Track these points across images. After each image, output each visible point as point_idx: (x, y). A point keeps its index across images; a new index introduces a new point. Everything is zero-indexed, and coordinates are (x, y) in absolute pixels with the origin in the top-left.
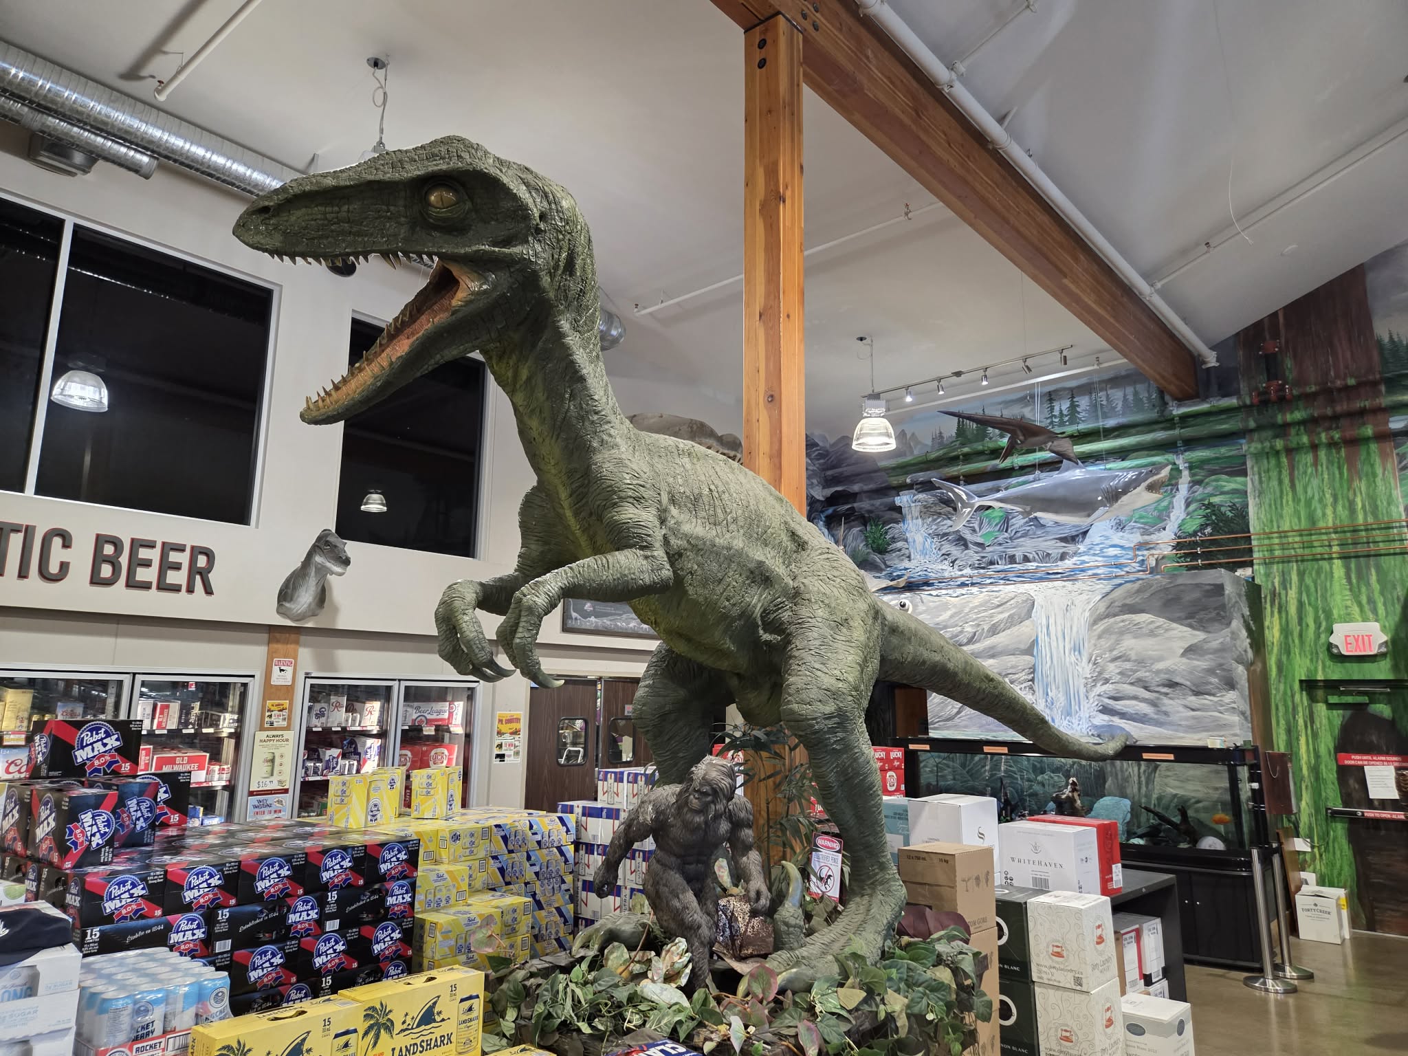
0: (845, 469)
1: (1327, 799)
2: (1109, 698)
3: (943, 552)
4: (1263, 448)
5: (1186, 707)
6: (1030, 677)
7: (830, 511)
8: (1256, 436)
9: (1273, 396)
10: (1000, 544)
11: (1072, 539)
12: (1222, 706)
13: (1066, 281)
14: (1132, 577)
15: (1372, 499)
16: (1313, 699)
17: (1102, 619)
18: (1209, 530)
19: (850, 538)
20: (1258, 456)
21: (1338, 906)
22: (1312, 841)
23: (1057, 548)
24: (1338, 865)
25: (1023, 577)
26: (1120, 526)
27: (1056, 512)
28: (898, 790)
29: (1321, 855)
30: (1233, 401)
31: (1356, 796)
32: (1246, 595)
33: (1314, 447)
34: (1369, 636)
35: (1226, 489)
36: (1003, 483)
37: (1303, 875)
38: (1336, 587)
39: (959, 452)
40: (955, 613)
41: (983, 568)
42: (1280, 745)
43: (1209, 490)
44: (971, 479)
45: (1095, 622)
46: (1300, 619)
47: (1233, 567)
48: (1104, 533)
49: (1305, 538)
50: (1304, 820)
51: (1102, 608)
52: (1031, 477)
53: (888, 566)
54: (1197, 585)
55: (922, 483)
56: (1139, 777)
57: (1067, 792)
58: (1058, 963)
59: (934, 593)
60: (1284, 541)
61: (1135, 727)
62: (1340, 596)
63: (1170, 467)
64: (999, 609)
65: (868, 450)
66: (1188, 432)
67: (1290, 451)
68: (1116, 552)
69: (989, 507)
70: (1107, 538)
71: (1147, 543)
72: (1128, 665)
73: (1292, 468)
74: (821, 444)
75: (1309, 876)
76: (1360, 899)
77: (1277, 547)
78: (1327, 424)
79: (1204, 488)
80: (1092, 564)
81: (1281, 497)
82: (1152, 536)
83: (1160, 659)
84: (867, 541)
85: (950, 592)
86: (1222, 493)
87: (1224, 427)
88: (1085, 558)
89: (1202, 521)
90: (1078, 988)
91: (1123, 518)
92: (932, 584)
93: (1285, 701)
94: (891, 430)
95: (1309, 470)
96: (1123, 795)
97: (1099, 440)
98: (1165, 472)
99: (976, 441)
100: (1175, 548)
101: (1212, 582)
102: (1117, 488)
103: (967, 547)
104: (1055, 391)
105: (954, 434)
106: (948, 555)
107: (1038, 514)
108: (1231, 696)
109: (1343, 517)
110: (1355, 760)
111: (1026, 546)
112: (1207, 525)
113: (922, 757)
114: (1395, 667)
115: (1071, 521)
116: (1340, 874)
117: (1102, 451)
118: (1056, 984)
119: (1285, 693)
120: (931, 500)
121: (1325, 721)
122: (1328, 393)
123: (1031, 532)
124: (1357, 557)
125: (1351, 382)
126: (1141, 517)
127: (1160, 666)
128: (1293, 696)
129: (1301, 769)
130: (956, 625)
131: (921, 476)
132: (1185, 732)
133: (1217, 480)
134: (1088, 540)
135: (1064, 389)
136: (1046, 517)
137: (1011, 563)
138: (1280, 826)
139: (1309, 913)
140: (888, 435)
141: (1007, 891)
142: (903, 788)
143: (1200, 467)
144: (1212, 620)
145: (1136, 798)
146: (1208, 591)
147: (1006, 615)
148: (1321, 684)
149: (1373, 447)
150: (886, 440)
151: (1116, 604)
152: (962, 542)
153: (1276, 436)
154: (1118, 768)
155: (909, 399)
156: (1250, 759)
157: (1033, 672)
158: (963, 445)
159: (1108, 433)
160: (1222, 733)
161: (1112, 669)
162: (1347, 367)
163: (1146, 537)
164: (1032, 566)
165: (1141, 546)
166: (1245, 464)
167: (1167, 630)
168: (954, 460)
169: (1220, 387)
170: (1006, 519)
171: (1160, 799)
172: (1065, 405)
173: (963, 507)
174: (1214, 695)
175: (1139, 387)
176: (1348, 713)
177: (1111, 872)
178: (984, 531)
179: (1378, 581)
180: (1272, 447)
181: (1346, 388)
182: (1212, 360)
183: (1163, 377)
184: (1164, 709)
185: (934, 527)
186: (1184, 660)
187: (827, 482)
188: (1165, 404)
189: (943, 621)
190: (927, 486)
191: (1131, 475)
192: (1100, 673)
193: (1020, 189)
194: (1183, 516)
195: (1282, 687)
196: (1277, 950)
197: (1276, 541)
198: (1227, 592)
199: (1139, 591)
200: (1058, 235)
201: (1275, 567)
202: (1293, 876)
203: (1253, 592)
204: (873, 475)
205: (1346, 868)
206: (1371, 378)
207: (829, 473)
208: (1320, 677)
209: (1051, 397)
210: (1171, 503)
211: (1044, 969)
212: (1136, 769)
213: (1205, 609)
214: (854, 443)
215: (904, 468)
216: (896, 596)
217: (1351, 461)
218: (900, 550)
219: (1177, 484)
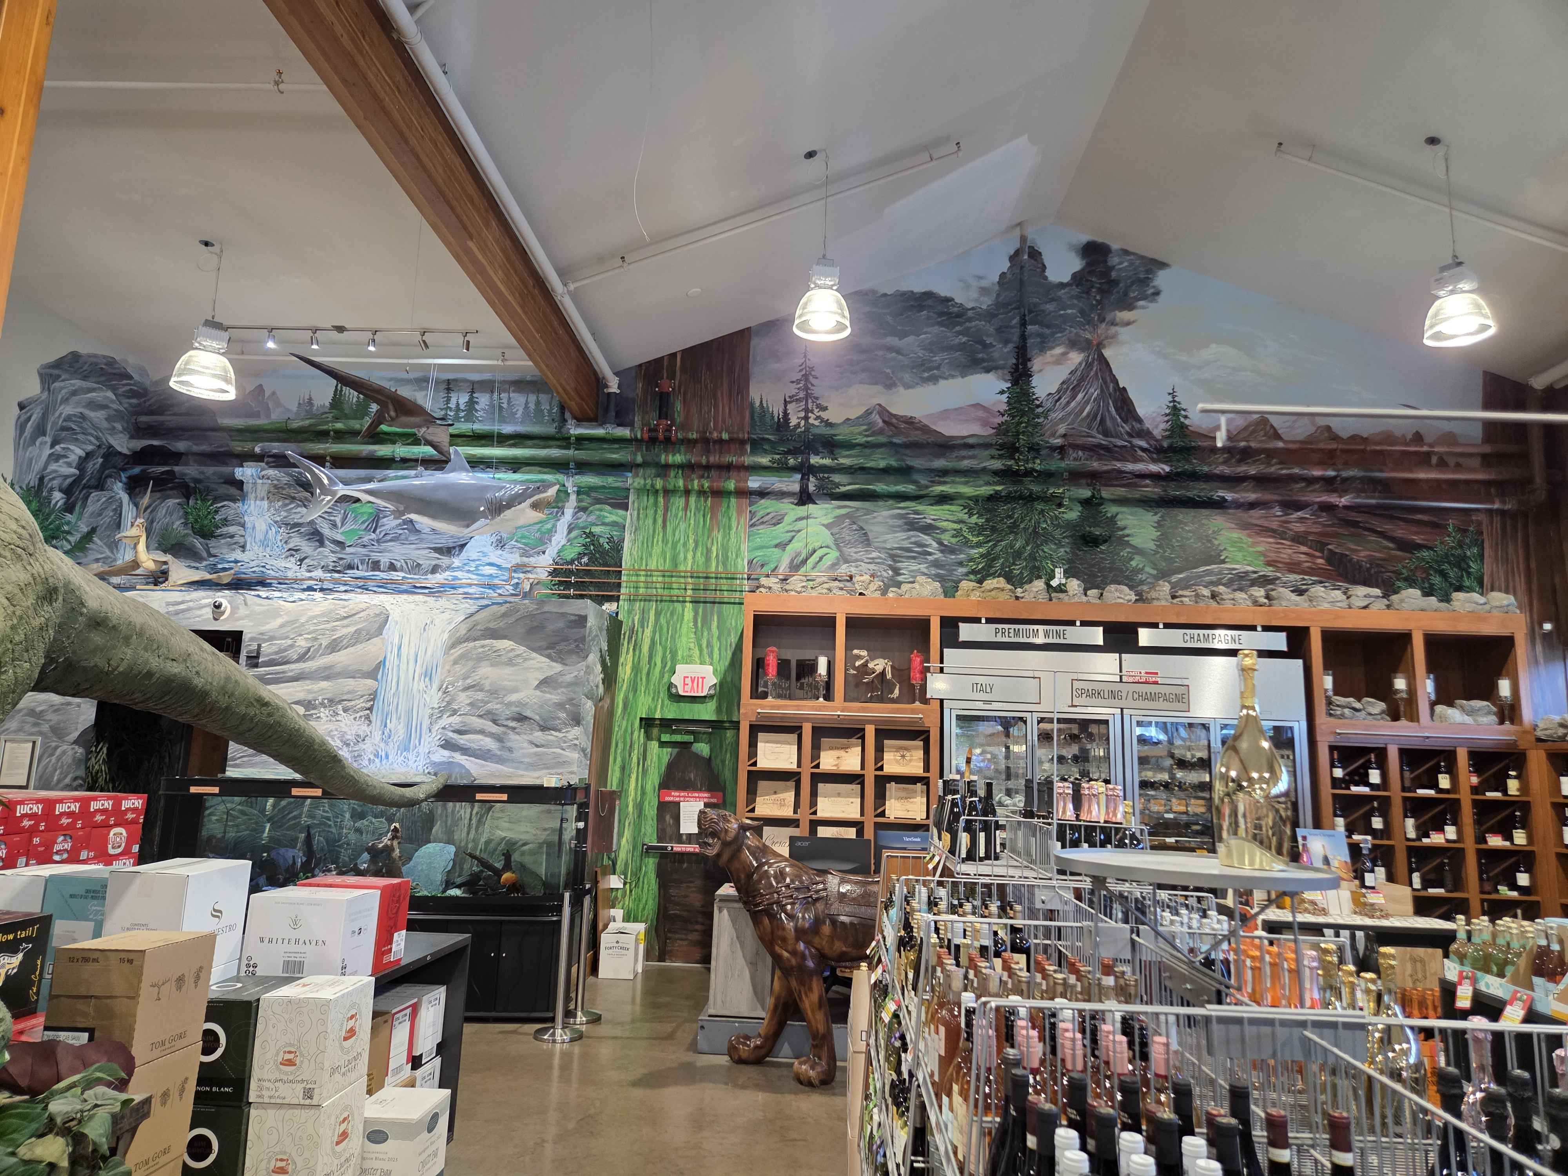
0: (168, 418)
1: (645, 834)
2: (454, 731)
3: (291, 546)
4: (645, 485)
5: (531, 743)
6: (369, 705)
7: (137, 470)
8: (641, 472)
9: (661, 435)
10: (364, 546)
11: (448, 551)
12: (565, 742)
13: (471, 244)
14: (500, 600)
15: (725, 549)
16: (648, 737)
17: (461, 643)
18: (585, 560)
19: (161, 512)
20: (639, 491)
21: (637, 940)
22: (626, 878)
23: (430, 559)
24: (644, 901)
25: (385, 586)
26: (501, 544)
27: (433, 517)
28: (126, 853)
29: (631, 891)
30: (624, 432)
31: (669, 831)
32: (608, 630)
33: (687, 492)
34: (703, 678)
35: (607, 520)
36: (379, 473)
37: (613, 912)
38: (684, 629)
39: (329, 426)
40: (288, 622)
41: (339, 572)
42: (613, 783)
43: (592, 518)
44: (340, 462)
45: (453, 646)
46: (651, 657)
47: (600, 600)
48: (482, 549)
49: (667, 579)
50: (622, 856)
51: (463, 630)
52: (412, 473)
53: (210, 555)
54: (563, 615)
55: (274, 456)
56: (470, 819)
57: (386, 841)
58: (286, 1074)
59: (263, 594)
60: (649, 579)
61: (476, 764)
62: (686, 640)
63: (557, 487)
64: (345, 622)
65: (195, 393)
66: (581, 455)
67: (667, 492)
68: (491, 572)
69: (358, 500)
70: (485, 555)
71: (525, 566)
72: (480, 696)
73: (666, 509)
74: (136, 377)
75: (618, 913)
76: (656, 931)
77: (642, 585)
78: (701, 473)
79: (588, 516)
80: (464, 581)
81: (653, 537)
82: (531, 559)
83: (515, 690)
84: (186, 519)
85: (285, 595)
86: (604, 524)
87: (614, 456)
88: (459, 574)
89: (581, 549)
90: (308, 1102)
91: (504, 535)
92: (270, 585)
93: (625, 738)
94: (232, 374)
95: (680, 514)
96: (450, 842)
97: (493, 446)
98: (552, 492)
99: (355, 418)
100: (551, 574)
101: (577, 613)
102: (501, 500)
103: (322, 544)
104: (455, 380)
105: (327, 404)
106: (296, 551)
107: (413, 516)
108: (576, 731)
109: (700, 563)
110: (673, 796)
111: (396, 552)
112: (585, 554)
113: (209, 803)
114: (719, 710)
115: (448, 529)
116: (644, 908)
117: (492, 458)
118: (279, 1101)
119: (626, 730)
120: (285, 479)
121: (655, 759)
122: (705, 443)
123: (403, 537)
124: (705, 602)
125: (725, 436)
126: (523, 537)
127: (514, 697)
128: (632, 733)
129: (627, 806)
130: (287, 638)
131: (276, 447)
132: (526, 769)
133: (601, 510)
134: (464, 554)
135: (466, 381)
136: (423, 521)
137: (373, 570)
138: (599, 865)
139: (610, 951)
140: (227, 380)
141: (239, 985)
142: (136, 848)
143: (585, 493)
144: (570, 652)
145: (463, 844)
146: (571, 622)
147: (352, 629)
148: (657, 722)
149: (733, 500)
150: (224, 386)
151: (478, 627)
152: (317, 537)
153: (658, 475)
154: (450, 810)
155: (271, 345)
156: (580, 797)
157: (373, 700)
158: (336, 419)
159: (502, 439)
160: (560, 771)
161: (463, 699)
162: (724, 421)
163: (525, 560)
164: (397, 575)
165: (519, 568)
166: (627, 497)
167: (526, 660)
168: (322, 435)
169: (618, 415)
170: (376, 519)
171: (487, 843)
172: (464, 399)
173: (322, 493)
174: (559, 731)
175: (544, 398)
176: (676, 750)
177: (390, 942)
178: (347, 527)
179: (718, 627)
180: (652, 486)
181: (721, 441)
182: (613, 386)
183: (565, 390)
184: (509, 744)
185: (284, 514)
186: (538, 693)
187: (138, 431)
188: (565, 421)
189: (270, 631)
190: (281, 461)
191: (518, 489)
192: (449, 703)
193: (429, 110)
194: (564, 541)
195: (624, 723)
196: (573, 995)
197: (643, 579)
198: (589, 624)
199: (504, 615)
200: (471, 188)
201: (638, 604)
202: (603, 914)
203: (615, 627)
204: (209, 433)
205: (650, 902)
206: (741, 436)
207: (143, 419)
208: (658, 715)
209: (449, 386)
210: (555, 526)
211: (266, 1084)
212: (469, 810)
213: (566, 639)
214: (173, 379)
215: (254, 433)
216: (210, 593)
217: (714, 510)
218: (232, 537)
219: (563, 508)
